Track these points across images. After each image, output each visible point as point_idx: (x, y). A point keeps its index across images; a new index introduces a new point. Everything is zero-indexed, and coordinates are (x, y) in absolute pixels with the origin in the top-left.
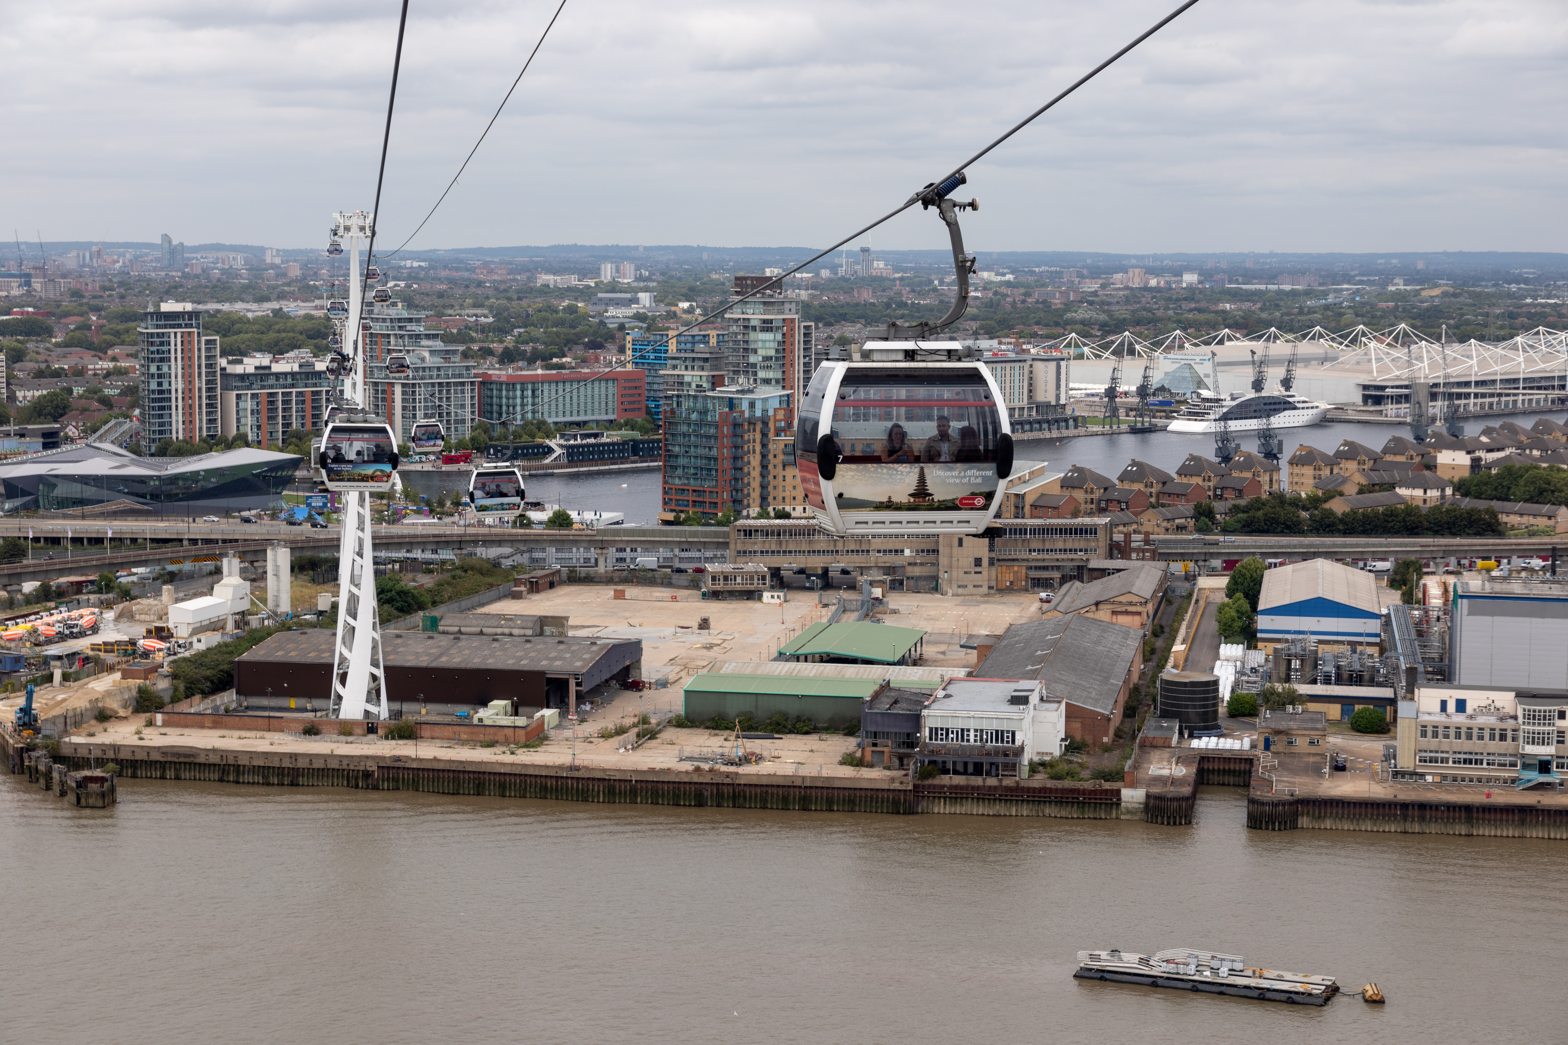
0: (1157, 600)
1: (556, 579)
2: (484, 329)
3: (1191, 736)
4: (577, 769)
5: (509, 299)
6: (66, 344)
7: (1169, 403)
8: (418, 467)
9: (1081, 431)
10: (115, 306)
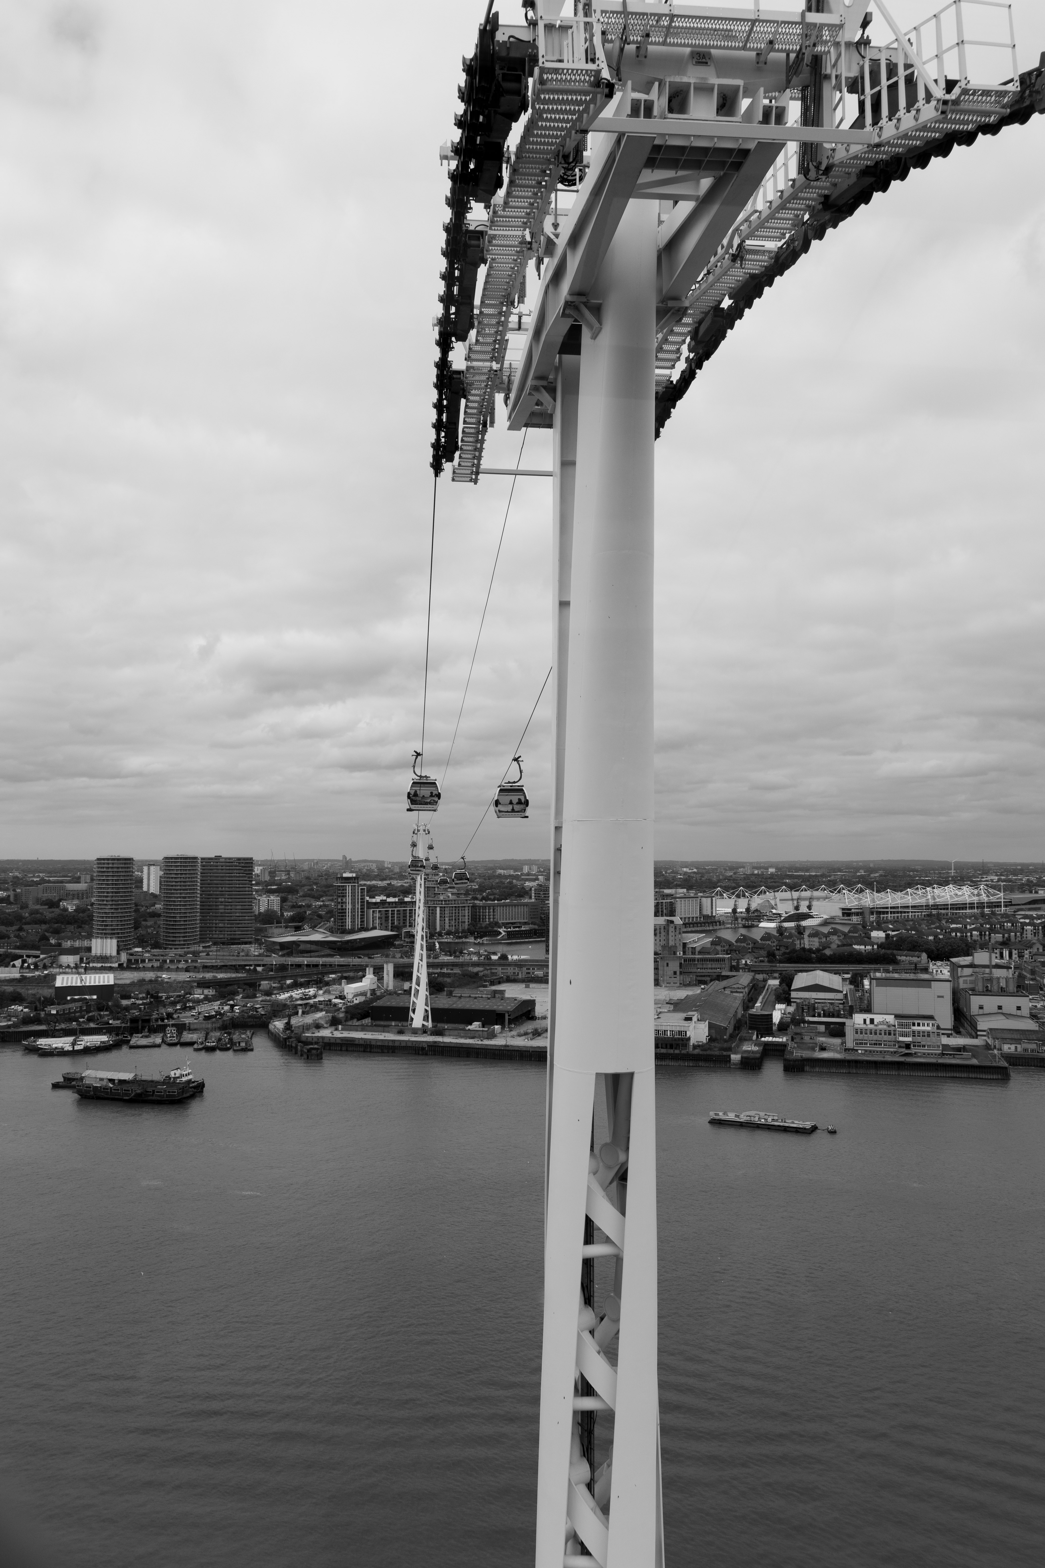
0: (750, 988)
1: (501, 980)
2: (474, 890)
3: (761, 1037)
4: (508, 1046)
5: (485, 879)
6: (304, 896)
7: (760, 916)
8: (446, 940)
9: (722, 927)
10: (324, 882)
